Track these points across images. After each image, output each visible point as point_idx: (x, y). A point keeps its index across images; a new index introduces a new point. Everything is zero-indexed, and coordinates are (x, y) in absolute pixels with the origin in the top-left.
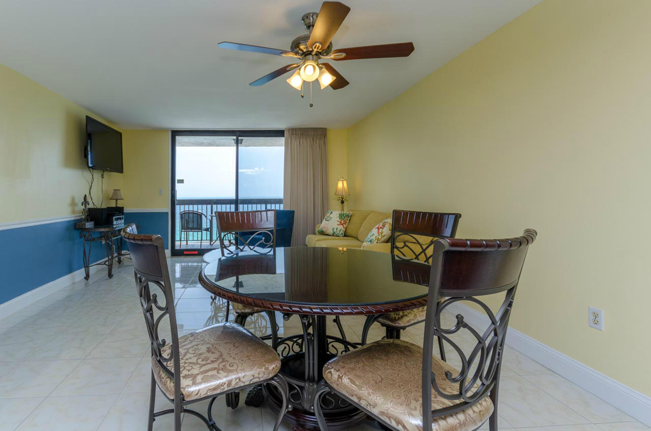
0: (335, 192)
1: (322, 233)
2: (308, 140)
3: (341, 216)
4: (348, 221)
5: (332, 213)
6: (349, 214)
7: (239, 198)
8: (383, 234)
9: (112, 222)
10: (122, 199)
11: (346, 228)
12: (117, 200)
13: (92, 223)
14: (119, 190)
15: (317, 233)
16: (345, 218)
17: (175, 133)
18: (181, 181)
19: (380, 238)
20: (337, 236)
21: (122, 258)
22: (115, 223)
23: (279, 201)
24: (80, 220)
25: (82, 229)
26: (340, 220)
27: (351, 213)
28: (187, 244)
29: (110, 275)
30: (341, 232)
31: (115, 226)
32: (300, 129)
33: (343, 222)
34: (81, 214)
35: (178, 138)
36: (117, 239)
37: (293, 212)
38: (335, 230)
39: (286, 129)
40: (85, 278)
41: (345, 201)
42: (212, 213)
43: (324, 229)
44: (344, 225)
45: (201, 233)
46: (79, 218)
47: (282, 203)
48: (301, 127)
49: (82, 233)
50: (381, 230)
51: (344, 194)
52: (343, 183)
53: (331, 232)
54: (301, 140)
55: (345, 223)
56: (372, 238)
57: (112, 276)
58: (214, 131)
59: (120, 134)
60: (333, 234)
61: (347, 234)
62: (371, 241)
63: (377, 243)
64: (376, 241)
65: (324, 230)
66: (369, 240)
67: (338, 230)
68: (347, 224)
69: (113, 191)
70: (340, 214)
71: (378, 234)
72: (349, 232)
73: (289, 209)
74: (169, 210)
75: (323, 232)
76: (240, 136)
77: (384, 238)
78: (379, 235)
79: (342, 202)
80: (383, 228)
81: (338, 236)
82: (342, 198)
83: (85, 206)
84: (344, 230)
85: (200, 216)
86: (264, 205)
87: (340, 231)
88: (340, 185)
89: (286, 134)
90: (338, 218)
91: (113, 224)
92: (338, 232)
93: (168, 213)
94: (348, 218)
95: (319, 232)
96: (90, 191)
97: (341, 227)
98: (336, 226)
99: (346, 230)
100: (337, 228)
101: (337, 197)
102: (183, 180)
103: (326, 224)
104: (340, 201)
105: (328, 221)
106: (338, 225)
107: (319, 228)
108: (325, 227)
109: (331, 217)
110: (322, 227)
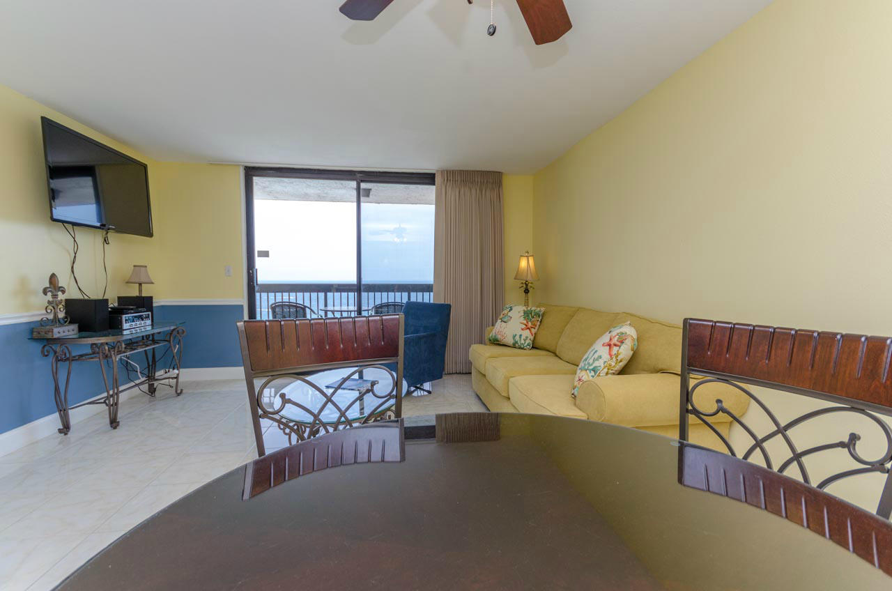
0: (514, 275)
1: (496, 342)
2: (473, 191)
3: (527, 314)
4: (539, 323)
5: (511, 309)
6: (540, 311)
7: (363, 282)
8: (619, 358)
9: (121, 323)
10: (152, 283)
11: (535, 334)
12: (140, 284)
13: (75, 327)
14: (146, 267)
15: (487, 341)
16: (533, 317)
17: (251, 172)
18: (265, 254)
19: (613, 364)
20: (520, 348)
21: (156, 384)
22: (126, 326)
23: (427, 288)
24: (42, 323)
25: (48, 340)
26: (525, 322)
27: (543, 309)
29: (114, 423)
30: (527, 342)
31: (125, 333)
32: (461, 172)
33: (530, 324)
34: (45, 312)
35: (257, 181)
36: (145, 351)
37: (449, 307)
38: (517, 338)
39: (438, 171)
40: (60, 431)
41: (531, 290)
42: (326, 306)
44: (533, 330)
46: (38, 319)
47: (432, 291)
48: (461, 169)
49: (46, 348)
50: (615, 349)
51: (529, 278)
52: (528, 260)
53: (510, 341)
54: (462, 192)
55: (534, 326)
56: (597, 364)
57: (118, 425)
58: (319, 170)
59: (145, 167)
60: (514, 344)
61: (536, 345)
62: (594, 370)
63: (607, 374)
64: (606, 370)
65: (499, 337)
66: (591, 368)
67: (522, 338)
68: (537, 328)
69: (133, 268)
70: (525, 312)
71: (609, 357)
72: (541, 341)
73: (443, 302)
74: (244, 302)
75: (497, 341)
76: (362, 181)
77: (621, 364)
78: (612, 359)
79: (527, 291)
80: (620, 346)
81: (522, 349)
82: (527, 285)
83: (55, 296)
84: (532, 338)
85: (302, 310)
86: (407, 294)
87: (525, 340)
88: (523, 263)
89: (438, 179)
90: (522, 318)
91: (122, 328)
92: (523, 342)
93: (242, 306)
94: (538, 319)
95: (490, 340)
96: (72, 267)
97: (527, 333)
98: (519, 332)
99: (535, 338)
100: (521, 335)
101: (518, 283)
102: (268, 252)
103: (503, 328)
104: (523, 289)
105: (505, 322)
106: (522, 329)
107: (491, 335)
108: (501, 333)
109: (511, 317)
110: (496, 333)
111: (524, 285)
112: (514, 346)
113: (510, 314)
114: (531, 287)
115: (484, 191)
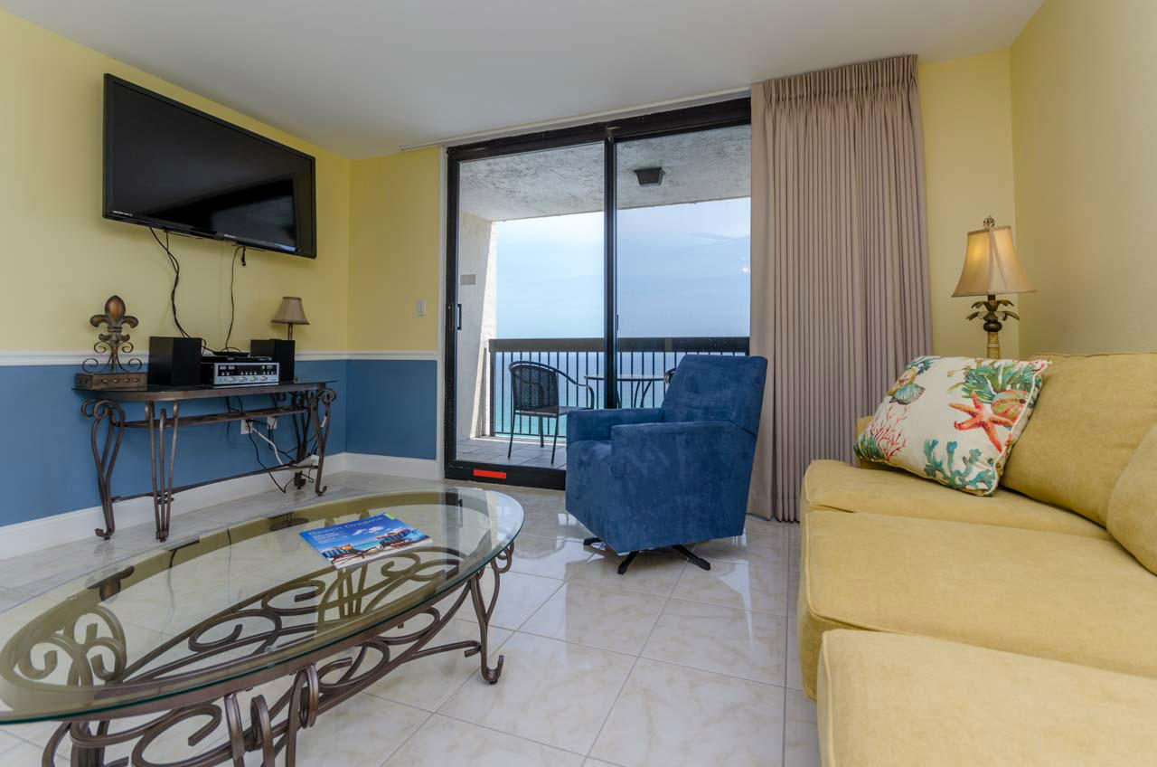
1: (874, 460)
3: (978, 381)
4: (1025, 410)
5: (926, 367)
9: (212, 375)
10: (308, 324)
11: (1011, 445)
12: (292, 325)
14: (300, 299)
16: (1003, 391)
17: (459, 155)
20: (952, 486)
24: (85, 368)
26: (969, 403)
28: (542, 446)
30: (980, 469)
33: (988, 413)
38: (940, 453)
39: (755, 88)
40: (99, 533)
41: (1005, 324)
43: (883, 443)
44: (999, 430)
45: (555, 419)
53: (919, 461)
55: (1006, 420)
57: (167, 536)
59: (311, 160)
60: (930, 470)
61: (1009, 484)
67: (959, 453)
68: (1018, 424)
70: (969, 375)
72: (1031, 468)
74: (438, 356)
75: (877, 454)
76: (615, 140)
79: (992, 326)
81: (962, 489)
82: (992, 309)
83: (115, 329)
84: (1000, 457)
85: (551, 375)
87: (970, 462)
89: (757, 109)
90: (959, 392)
91: (213, 382)
92: (959, 465)
93: (436, 362)
94: (1021, 394)
95: (858, 452)
96: (173, 292)
97: (976, 439)
98: (945, 435)
99: (1009, 458)
100: (951, 447)
103: (894, 419)
104: (980, 322)
105: (901, 402)
106: (959, 426)
107: (860, 438)
108: (889, 435)
109: (923, 389)
110: (875, 433)
111: (983, 309)
112: (931, 476)
113: (919, 380)
114: (1007, 314)
115: (867, 106)
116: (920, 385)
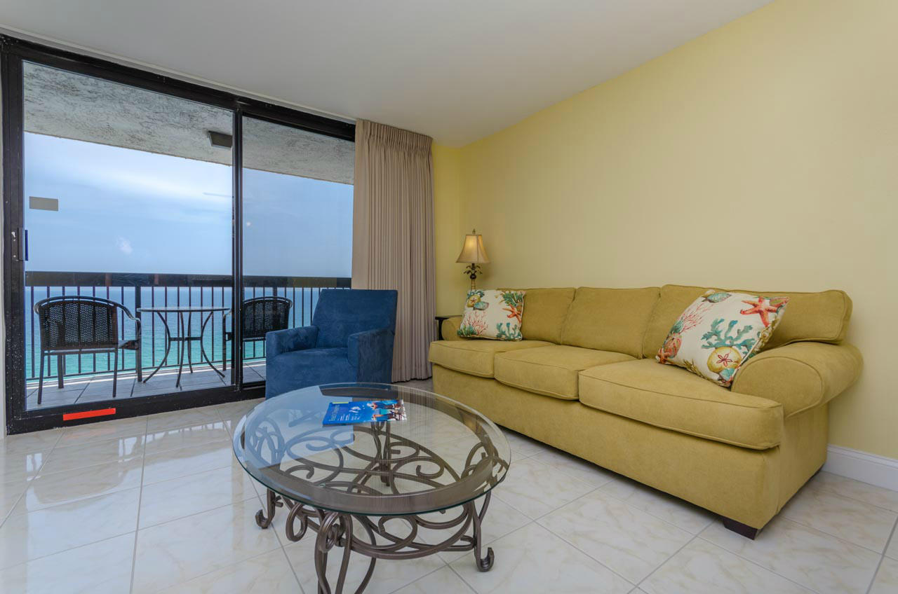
1: (470, 336)
3: (509, 299)
4: (523, 309)
11: (522, 321)
15: (453, 336)
17: (19, 50)
20: (509, 340)
26: (510, 308)
30: (517, 332)
33: (516, 310)
37: (392, 293)
38: (504, 328)
39: (359, 120)
43: (477, 328)
44: (520, 316)
50: (772, 316)
53: (493, 333)
55: (520, 312)
60: (499, 336)
61: (527, 335)
62: (746, 345)
64: (760, 343)
70: (504, 297)
71: (763, 326)
75: (473, 333)
79: (473, 277)
80: (777, 312)
81: (512, 340)
84: (520, 327)
88: (471, 243)
89: (359, 133)
90: (504, 303)
92: (512, 331)
94: (521, 303)
95: (460, 334)
98: (504, 320)
100: (508, 325)
101: (463, 267)
102: (56, 201)
103: (478, 318)
104: (469, 274)
106: (509, 317)
107: (462, 327)
108: (479, 324)
109: (488, 304)
110: (471, 324)
111: (471, 269)
112: (498, 339)
113: (483, 299)
115: (413, 155)
116: (485, 301)
